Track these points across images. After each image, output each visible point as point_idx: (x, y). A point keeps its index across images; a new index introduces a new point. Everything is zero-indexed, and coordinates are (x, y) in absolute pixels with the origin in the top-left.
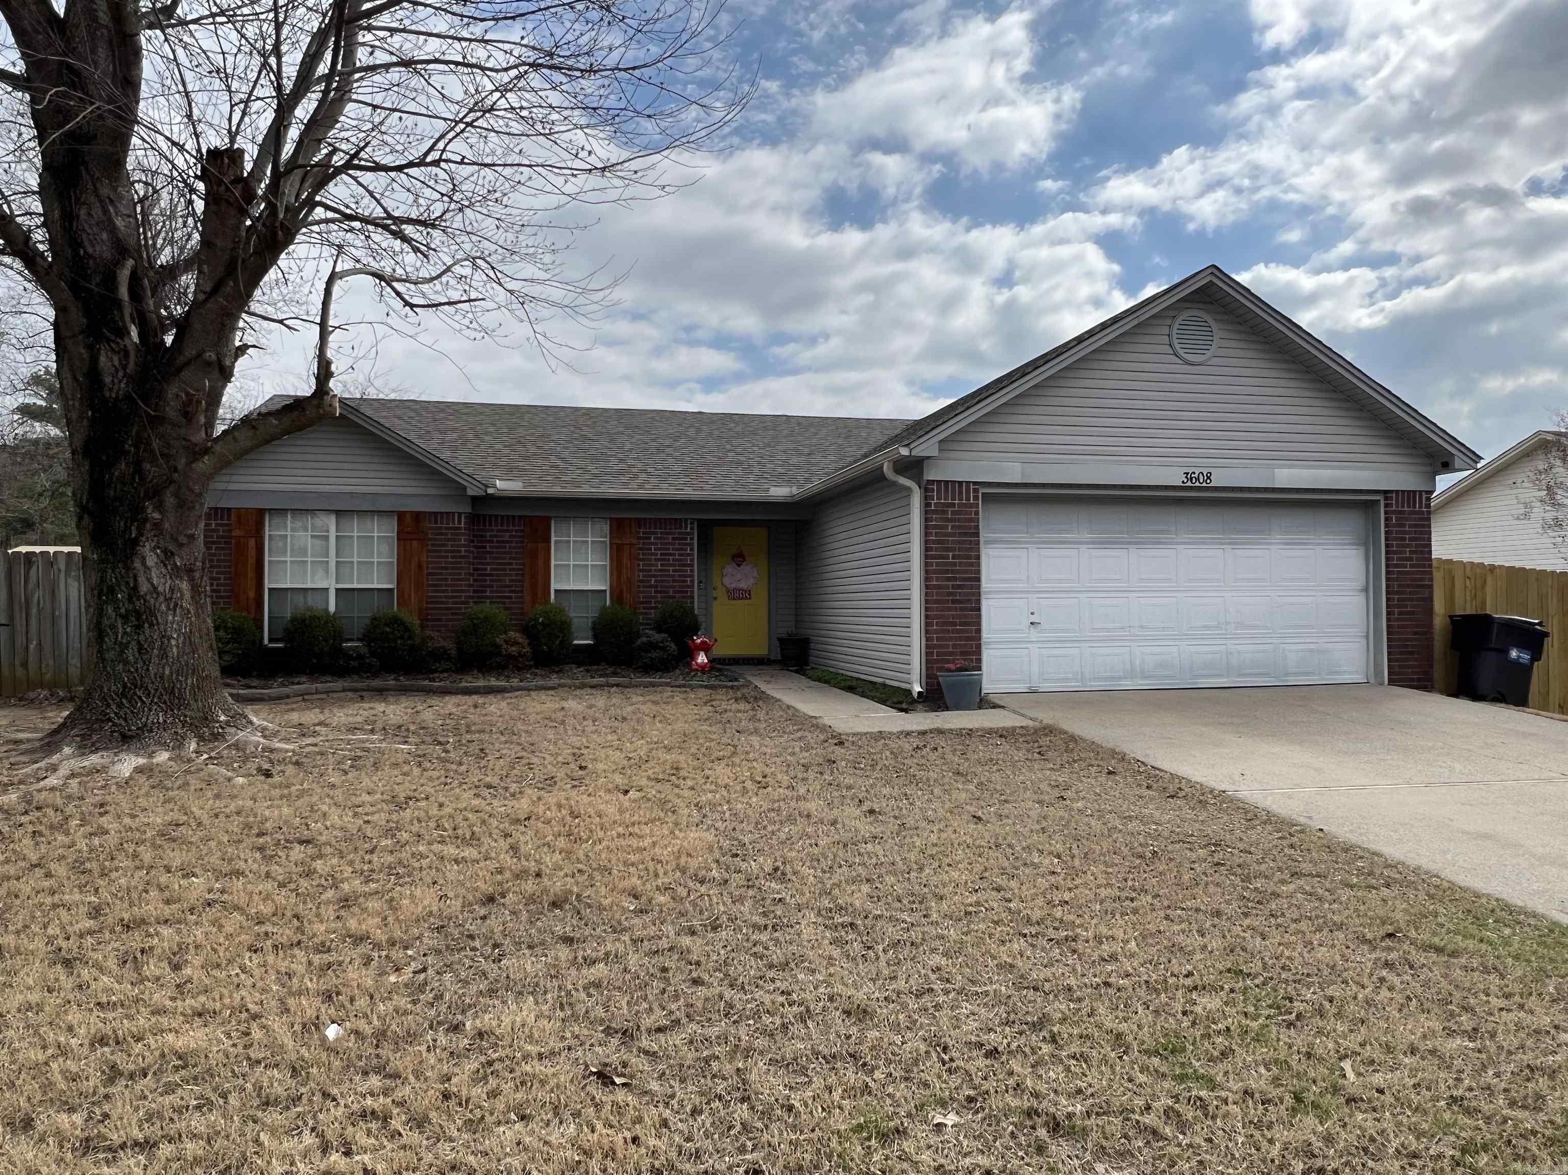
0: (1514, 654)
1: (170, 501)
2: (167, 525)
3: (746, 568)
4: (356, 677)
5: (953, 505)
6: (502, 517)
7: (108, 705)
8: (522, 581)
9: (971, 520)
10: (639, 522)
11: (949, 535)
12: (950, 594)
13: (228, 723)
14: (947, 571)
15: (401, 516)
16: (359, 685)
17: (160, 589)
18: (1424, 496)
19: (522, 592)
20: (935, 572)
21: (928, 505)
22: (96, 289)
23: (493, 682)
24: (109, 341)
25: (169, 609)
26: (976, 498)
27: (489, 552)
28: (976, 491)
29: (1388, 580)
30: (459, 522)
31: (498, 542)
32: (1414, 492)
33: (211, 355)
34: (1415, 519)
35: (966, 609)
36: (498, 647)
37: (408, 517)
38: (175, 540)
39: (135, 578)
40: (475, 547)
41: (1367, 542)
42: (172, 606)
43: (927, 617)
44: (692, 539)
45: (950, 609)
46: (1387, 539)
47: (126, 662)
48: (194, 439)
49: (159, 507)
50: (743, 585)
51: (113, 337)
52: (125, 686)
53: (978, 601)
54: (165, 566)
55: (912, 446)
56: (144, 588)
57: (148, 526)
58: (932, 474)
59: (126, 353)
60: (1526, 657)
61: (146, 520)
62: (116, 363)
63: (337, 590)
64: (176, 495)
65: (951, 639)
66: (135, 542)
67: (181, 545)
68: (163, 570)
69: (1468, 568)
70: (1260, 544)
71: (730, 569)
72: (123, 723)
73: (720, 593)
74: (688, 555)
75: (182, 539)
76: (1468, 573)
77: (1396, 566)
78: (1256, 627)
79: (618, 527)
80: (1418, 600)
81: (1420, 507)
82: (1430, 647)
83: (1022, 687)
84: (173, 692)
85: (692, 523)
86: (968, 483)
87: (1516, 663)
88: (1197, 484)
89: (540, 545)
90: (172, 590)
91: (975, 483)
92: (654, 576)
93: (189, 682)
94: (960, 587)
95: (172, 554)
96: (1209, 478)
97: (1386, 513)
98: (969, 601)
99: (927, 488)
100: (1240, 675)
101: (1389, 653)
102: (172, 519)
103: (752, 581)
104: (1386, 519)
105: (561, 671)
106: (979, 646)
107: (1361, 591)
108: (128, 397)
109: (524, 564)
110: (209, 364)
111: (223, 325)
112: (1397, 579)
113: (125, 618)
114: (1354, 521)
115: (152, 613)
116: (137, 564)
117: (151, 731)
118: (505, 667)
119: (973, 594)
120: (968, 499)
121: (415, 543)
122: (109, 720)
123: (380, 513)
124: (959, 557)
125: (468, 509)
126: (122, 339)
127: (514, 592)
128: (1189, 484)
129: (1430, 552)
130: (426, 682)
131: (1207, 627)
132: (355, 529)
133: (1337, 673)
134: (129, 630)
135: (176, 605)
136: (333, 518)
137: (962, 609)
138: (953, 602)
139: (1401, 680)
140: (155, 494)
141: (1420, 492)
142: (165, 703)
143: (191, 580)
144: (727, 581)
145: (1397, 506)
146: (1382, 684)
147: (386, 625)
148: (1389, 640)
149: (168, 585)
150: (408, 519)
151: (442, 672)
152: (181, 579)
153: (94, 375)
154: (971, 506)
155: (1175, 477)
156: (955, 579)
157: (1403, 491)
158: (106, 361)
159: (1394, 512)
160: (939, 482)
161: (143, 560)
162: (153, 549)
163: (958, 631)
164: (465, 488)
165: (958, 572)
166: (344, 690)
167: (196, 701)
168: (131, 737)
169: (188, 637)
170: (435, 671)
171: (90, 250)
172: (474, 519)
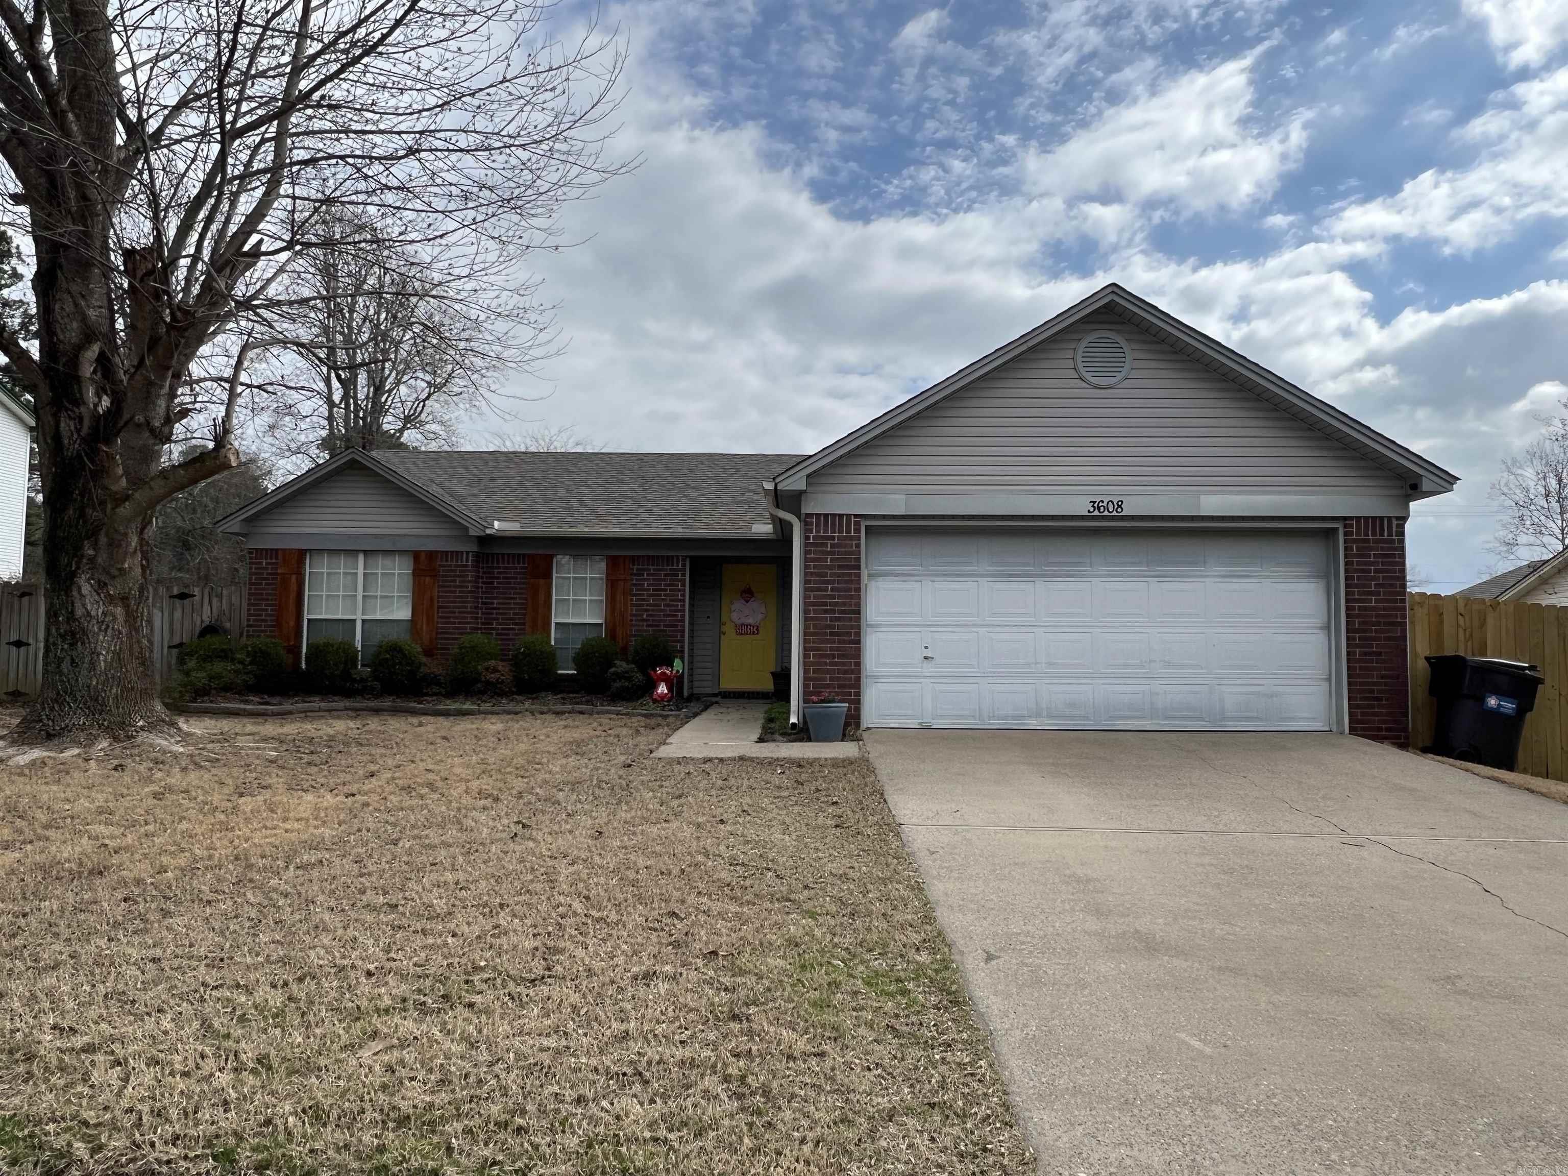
0: (1492, 702)
1: (103, 540)
2: (100, 560)
3: (754, 604)
4: (359, 698)
5: (833, 538)
6: (509, 555)
7: (44, 709)
8: (524, 615)
9: (851, 553)
10: (634, 559)
11: (828, 567)
12: (829, 626)
13: (142, 728)
14: (825, 604)
15: (416, 556)
16: (358, 705)
17: (93, 613)
18: (1395, 522)
19: (524, 624)
20: (813, 604)
21: (807, 538)
22: (61, 369)
23: (467, 706)
24: (67, 410)
25: (100, 629)
26: (858, 531)
27: (495, 588)
28: (857, 523)
29: (1348, 616)
30: (467, 561)
31: (505, 578)
32: (1382, 518)
33: (140, 418)
34: (1383, 549)
35: (844, 642)
36: (480, 674)
37: (423, 555)
38: (108, 573)
39: (73, 603)
40: (484, 583)
41: (1326, 575)
42: (103, 627)
43: (805, 648)
44: (683, 575)
45: (828, 641)
46: (1346, 571)
47: (61, 673)
48: (114, 488)
49: (95, 546)
50: (750, 621)
51: (70, 407)
52: (58, 694)
53: (858, 634)
54: (99, 594)
55: (777, 480)
56: (79, 612)
57: (85, 561)
58: (810, 507)
59: (81, 419)
60: (1509, 706)
61: (82, 556)
62: (72, 428)
63: (363, 621)
64: (107, 535)
65: (828, 671)
66: (73, 575)
67: (114, 577)
68: (97, 597)
69: (1461, 604)
70: (1189, 577)
71: (738, 605)
72: (51, 723)
73: (729, 629)
74: (679, 590)
75: (114, 572)
76: (1461, 609)
77: (1357, 601)
78: (1183, 666)
79: (613, 563)
80: (1389, 639)
81: (1390, 534)
82: (1403, 693)
83: (913, 724)
84: (97, 700)
85: (684, 560)
86: (849, 516)
87: (1495, 713)
88: (1106, 513)
89: (542, 581)
90: (104, 614)
91: (856, 516)
92: (647, 610)
93: (114, 691)
94: (838, 619)
95: (105, 584)
96: (1119, 506)
97: (1345, 541)
98: (849, 634)
99: (806, 520)
100: (1167, 718)
101: (1350, 699)
102: (105, 556)
103: (760, 616)
104: (1346, 549)
105: (537, 698)
106: (858, 679)
107: (1321, 628)
108: (79, 456)
109: (526, 599)
110: (139, 425)
111: (148, 392)
112: (1358, 616)
113: (63, 637)
114: (1311, 551)
115: (84, 632)
116: (75, 593)
117: (70, 731)
118: (482, 693)
119: (852, 627)
120: (848, 531)
121: (428, 579)
122: (41, 721)
123: (402, 552)
124: (838, 590)
125: (475, 549)
126: (78, 407)
127: (516, 624)
128: (1096, 513)
129: (1404, 586)
130: (415, 705)
131: (1126, 666)
132: (381, 565)
133: (1294, 719)
134: (66, 646)
135: (108, 626)
136: (361, 558)
137: (840, 642)
138: (832, 634)
139: (1364, 729)
140: (93, 534)
141: (1390, 518)
142: (88, 708)
143: (127, 607)
144: (735, 616)
145: (1358, 534)
146: (1342, 733)
147: (387, 652)
148: (1349, 684)
149: (100, 611)
150: (423, 556)
151: (432, 695)
152: (116, 606)
153: (57, 438)
154: (851, 538)
155: (1080, 506)
156: (834, 611)
157: (1366, 518)
158: (66, 426)
159: (1355, 541)
160: (818, 515)
161: (79, 588)
162: (88, 580)
163: (836, 664)
164: (467, 529)
165: (836, 604)
166: (346, 709)
167: (118, 708)
168: (54, 736)
169: (118, 655)
170: (427, 694)
171: (61, 337)
172: (479, 558)
